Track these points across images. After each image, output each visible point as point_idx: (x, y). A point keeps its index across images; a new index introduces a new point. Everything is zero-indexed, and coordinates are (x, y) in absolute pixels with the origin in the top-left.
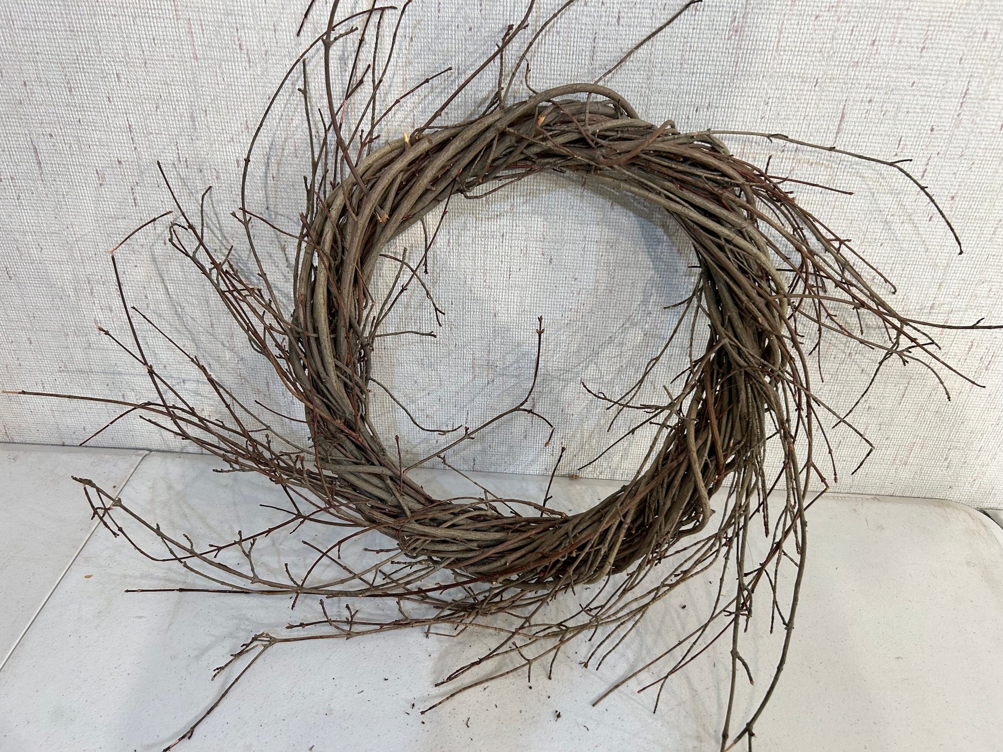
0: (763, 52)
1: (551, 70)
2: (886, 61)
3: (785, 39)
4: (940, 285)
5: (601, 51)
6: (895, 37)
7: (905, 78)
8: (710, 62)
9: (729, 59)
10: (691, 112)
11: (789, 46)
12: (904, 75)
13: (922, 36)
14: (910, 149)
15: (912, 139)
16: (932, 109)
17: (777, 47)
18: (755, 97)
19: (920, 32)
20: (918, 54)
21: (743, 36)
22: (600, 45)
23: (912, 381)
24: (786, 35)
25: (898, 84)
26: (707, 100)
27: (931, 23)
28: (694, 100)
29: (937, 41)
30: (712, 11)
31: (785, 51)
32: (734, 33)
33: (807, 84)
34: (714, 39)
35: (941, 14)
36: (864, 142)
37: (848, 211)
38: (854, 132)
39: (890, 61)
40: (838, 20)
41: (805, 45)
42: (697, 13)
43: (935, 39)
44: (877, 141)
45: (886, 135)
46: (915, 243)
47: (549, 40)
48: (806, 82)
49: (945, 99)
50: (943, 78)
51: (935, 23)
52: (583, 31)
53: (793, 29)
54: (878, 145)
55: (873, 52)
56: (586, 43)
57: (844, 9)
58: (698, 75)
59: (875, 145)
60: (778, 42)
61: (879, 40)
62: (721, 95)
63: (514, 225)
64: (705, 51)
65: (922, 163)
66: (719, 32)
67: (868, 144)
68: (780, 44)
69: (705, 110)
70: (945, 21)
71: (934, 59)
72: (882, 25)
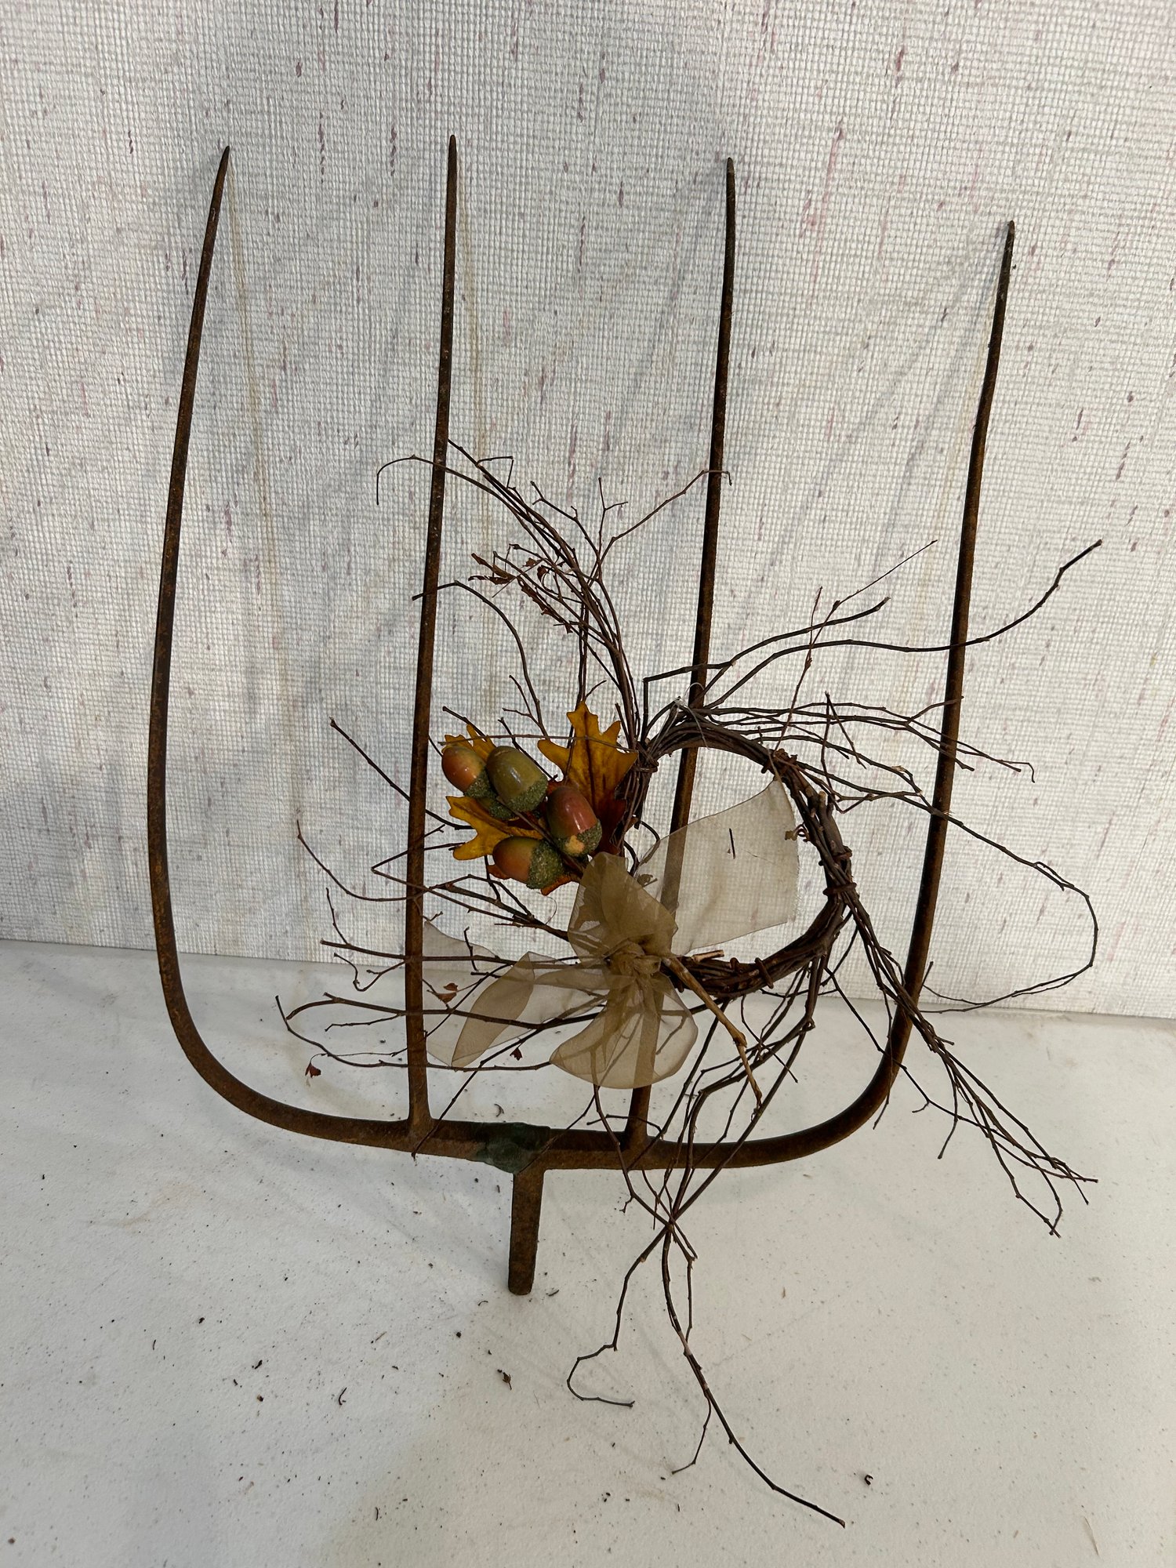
0: (857, 260)
1: (512, 278)
2: (1054, 281)
3: (891, 240)
4: (1153, 659)
5: (593, 249)
6: (1066, 243)
7: (1084, 311)
8: (773, 274)
9: (803, 269)
10: (744, 357)
11: (899, 252)
12: (1083, 307)
13: (1109, 242)
14: (1097, 430)
15: (1100, 413)
16: (1129, 364)
17: (880, 253)
18: (847, 334)
19: (1106, 235)
20: (1105, 272)
21: (824, 232)
22: (592, 239)
23: (1115, 818)
24: (893, 233)
25: (1074, 321)
26: (770, 338)
27: (1124, 221)
28: (747, 336)
29: (1133, 251)
30: (772, 188)
31: (892, 259)
32: (810, 227)
33: (929, 316)
34: (777, 235)
35: (1139, 206)
36: (1024, 416)
37: (1003, 530)
38: (1008, 398)
39: (1060, 283)
40: (975, 212)
41: (924, 250)
42: (749, 191)
43: (1130, 248)
44: (1044, 415)
45: (1058, 405)
46: (1110, 586)
47: (507, 227)
48: (927, 313)
49: (1150, 349)
50: (1145, 313)
51: (1129, 221)
52: (563, 214)
53: (904, 223)
54: (1046, 422)
55: (1034, 266)
56: (568, 234)
57: (983, 193)
58: (754, 295)
59: (1041, 421)
60: (881, 244)
61: (1042, 248)
62: (791, 329)
63: (459, 541)
64: (763, 255)
65: (1117, 454)
66: (786, 224)
67: (1030, 420)
68: (884, 248)
69: (767, 353)
70: (1145, 218)
71: (1130, 281)
72: (1044, 222)
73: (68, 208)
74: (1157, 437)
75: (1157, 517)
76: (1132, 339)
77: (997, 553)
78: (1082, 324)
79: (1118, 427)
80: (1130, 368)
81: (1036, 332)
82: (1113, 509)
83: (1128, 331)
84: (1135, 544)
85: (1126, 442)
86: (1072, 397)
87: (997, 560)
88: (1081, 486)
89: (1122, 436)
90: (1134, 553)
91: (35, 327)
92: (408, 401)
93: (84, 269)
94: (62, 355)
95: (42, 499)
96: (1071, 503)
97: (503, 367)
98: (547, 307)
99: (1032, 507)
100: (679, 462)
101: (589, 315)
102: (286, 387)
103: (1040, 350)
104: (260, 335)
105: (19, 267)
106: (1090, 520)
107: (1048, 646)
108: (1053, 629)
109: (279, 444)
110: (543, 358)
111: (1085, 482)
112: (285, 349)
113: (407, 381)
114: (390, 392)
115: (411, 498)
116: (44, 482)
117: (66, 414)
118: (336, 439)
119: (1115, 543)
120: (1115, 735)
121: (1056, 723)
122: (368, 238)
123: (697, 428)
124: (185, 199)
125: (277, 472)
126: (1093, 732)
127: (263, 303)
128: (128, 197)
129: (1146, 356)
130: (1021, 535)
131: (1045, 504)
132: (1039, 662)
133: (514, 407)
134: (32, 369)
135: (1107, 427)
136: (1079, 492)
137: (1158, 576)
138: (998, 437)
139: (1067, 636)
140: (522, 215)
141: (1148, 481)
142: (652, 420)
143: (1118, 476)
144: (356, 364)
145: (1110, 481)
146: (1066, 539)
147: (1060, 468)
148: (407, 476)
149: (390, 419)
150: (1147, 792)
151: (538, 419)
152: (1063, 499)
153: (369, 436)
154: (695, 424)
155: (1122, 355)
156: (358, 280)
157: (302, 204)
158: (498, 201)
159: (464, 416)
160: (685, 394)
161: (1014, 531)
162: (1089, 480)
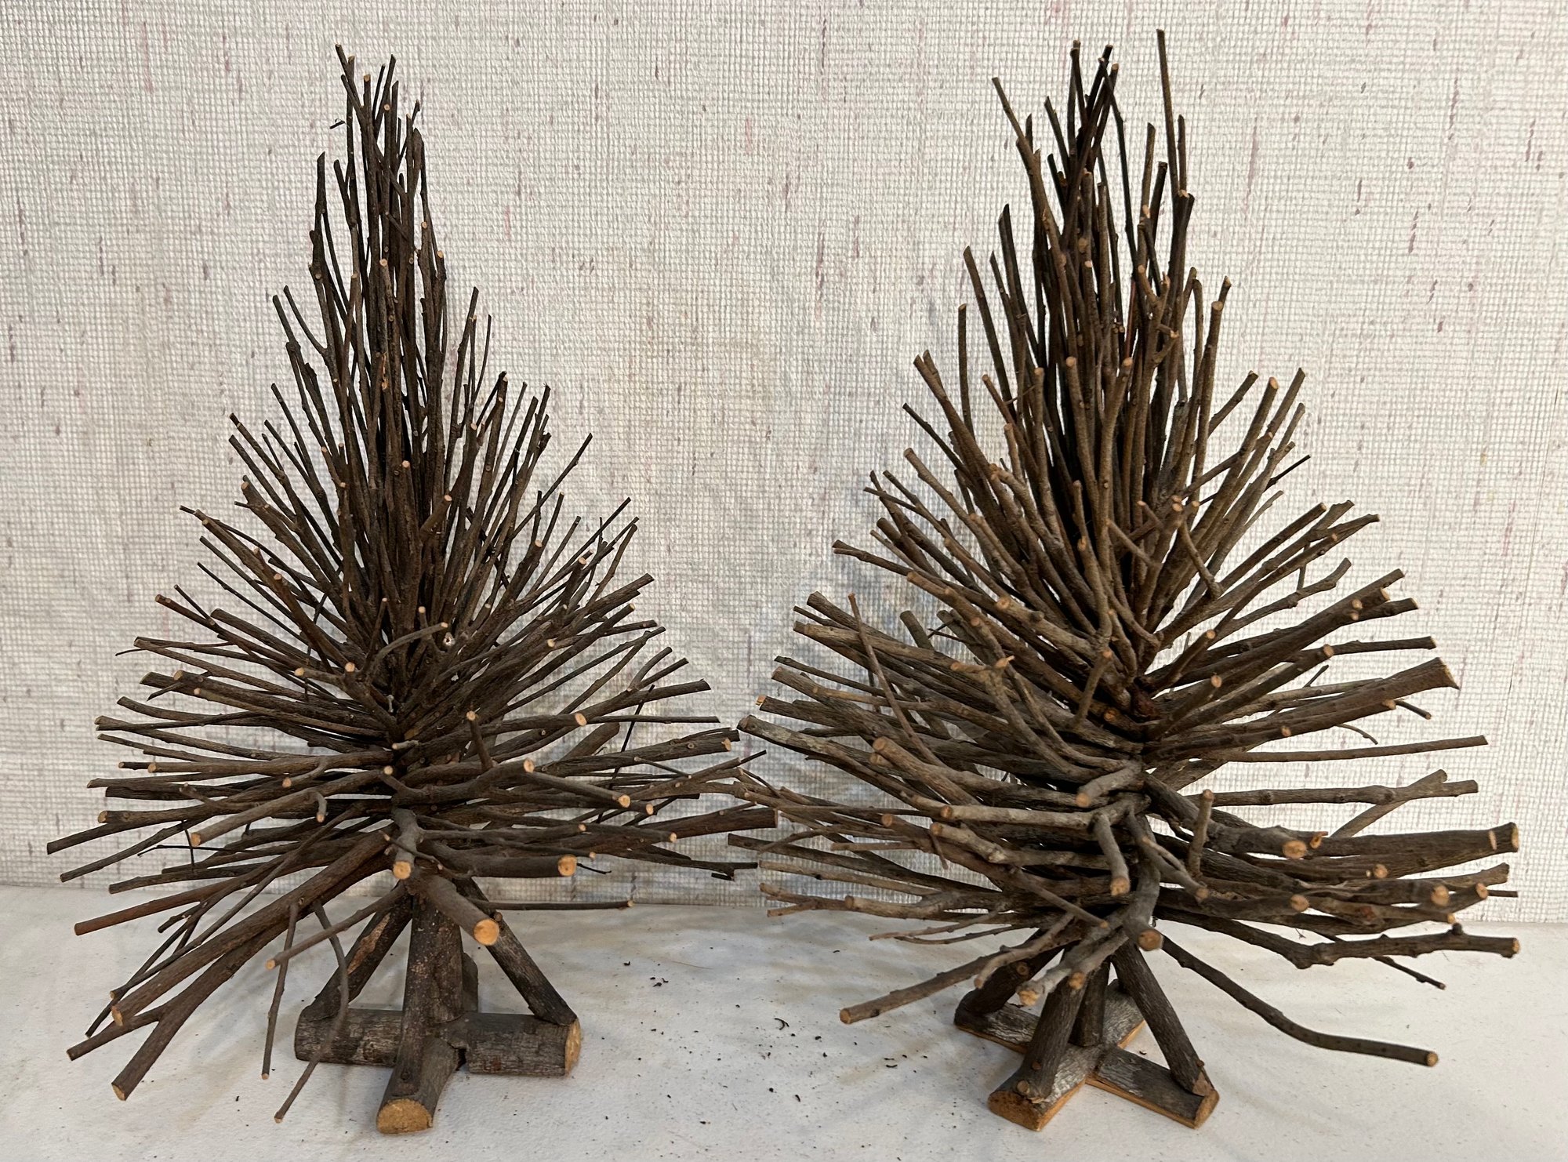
73: (310, 47)
74: (1446, 205)
75: (1460, 291)
76: (1403, 103)
77: (1289, 344)
78: (1347, 92)
79: (1402, 196)
80: (1405, 133)
81: (1300, 102)
82: (1410, 286)
83: (1397, 95)
84: (1441, 324)
85: (1414, 211)
86: (1349, 168)
87: (1290, 351)
88: (1372, 262)
89: (1407, 205)
90: (1441, 333)
91: (266, 167)
92: (646, 219)
93: (321, 107)
94: (291, 195)
95: (256, 350)
96: (1363, 282)
97: (745, 176)
98: (790, 112)
99: (1321, 289)
100: (934, 264)
101: (834, 116)
102: (521, 213)
103: (1307, 121)
104: (495, 160)
105: (256, 109)
106: (1387, 300)
107: (1360, 448)
108: (1363, 427)
109: (511, 275)
110: (787, 164)
111: (1375, 258)
112: (520, 173)
113: (646, 198)
114: (628, 212)
115: (649, 324)
116: (260, 330)
117: (290, 256)
118: (571, 265)
119: (1418, 324)
120: (1453, 551)
121: (1382, 541)
122: (608, 56)
123: (951, 226)
124: (426, 31)
125: (508, 305)
126: (1427, 549)
127: (499, 128)
128: (370, 33)
129: (1420, 119)
130: (1312, 322)
131: (1335, 286)
132: (1352, 468)
133: (757, 218)
134: (259, 211)
135: (1390, 196)
136: (1371, 269)
137: (1472, 358)
138: (1274, 215)
139: (1380, 435)
140: (763, 22)
141: (1444, 253)
142: (903, 222)
143: (1411, 249)
144: (593, 184)
145: (1403, 255)
146: (1364, 323)
147: (1346, 245)
148: (644, 301)
149: (627, 240)
150: (1503, 620)
151: (782, 229)
152: (1354, 278)
153: (605, 259)
154: (950, 223)
155: (1394, 119)
156: (596, 97)
157: (542, 28)
158: (738, 10)
159: (705, 231)
160: (937, 192)
161: (1305, 318)
162: (1379, 255)
